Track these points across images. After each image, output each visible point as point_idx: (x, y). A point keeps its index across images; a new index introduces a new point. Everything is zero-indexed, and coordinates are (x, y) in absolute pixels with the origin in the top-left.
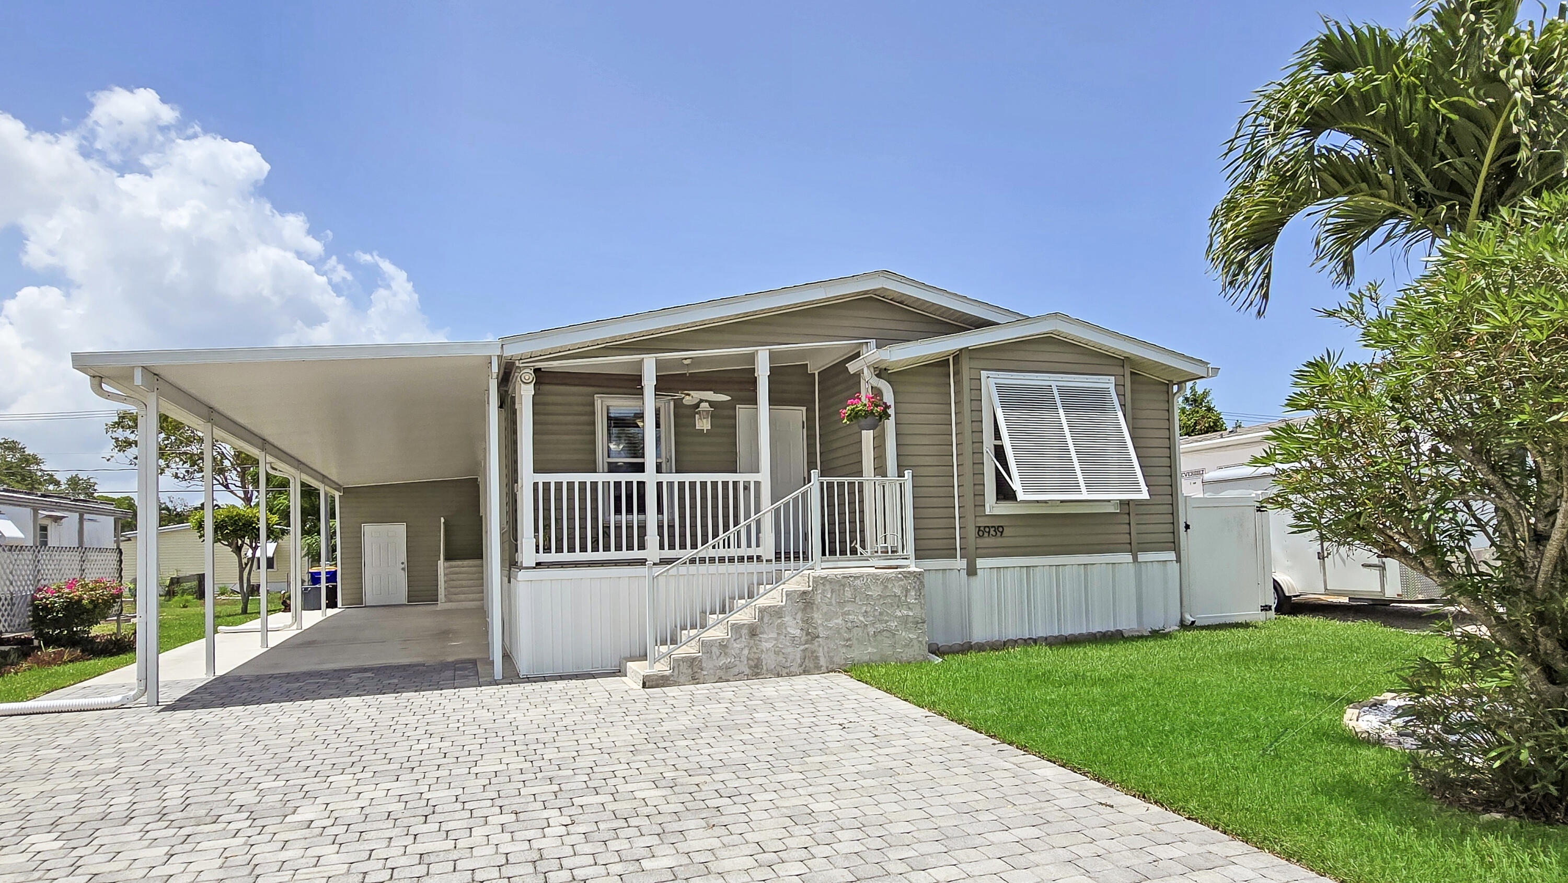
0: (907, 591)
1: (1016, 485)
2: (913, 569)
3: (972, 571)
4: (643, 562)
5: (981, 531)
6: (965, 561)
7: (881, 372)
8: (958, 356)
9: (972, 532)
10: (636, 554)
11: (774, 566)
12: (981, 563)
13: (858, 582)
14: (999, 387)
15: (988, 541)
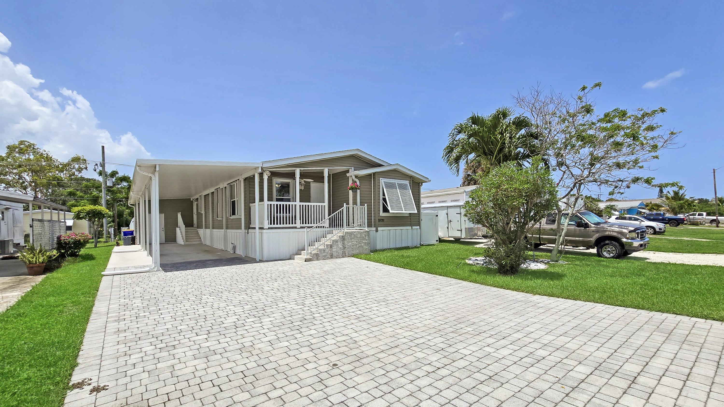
0: (366, 236)
1: (389, 208)
2: (367, 230)
3: (377, 231)
4: (296, 228)
5: (380, 220)
6: (375, 228)
7: (356, 177)
8: (374, 174)
9: (377, 221)
10: (294, 225)
11: (329, 229)
12: (379, 228)
13: (355, 233)
14: (384, 182)
15: (381, 223)
